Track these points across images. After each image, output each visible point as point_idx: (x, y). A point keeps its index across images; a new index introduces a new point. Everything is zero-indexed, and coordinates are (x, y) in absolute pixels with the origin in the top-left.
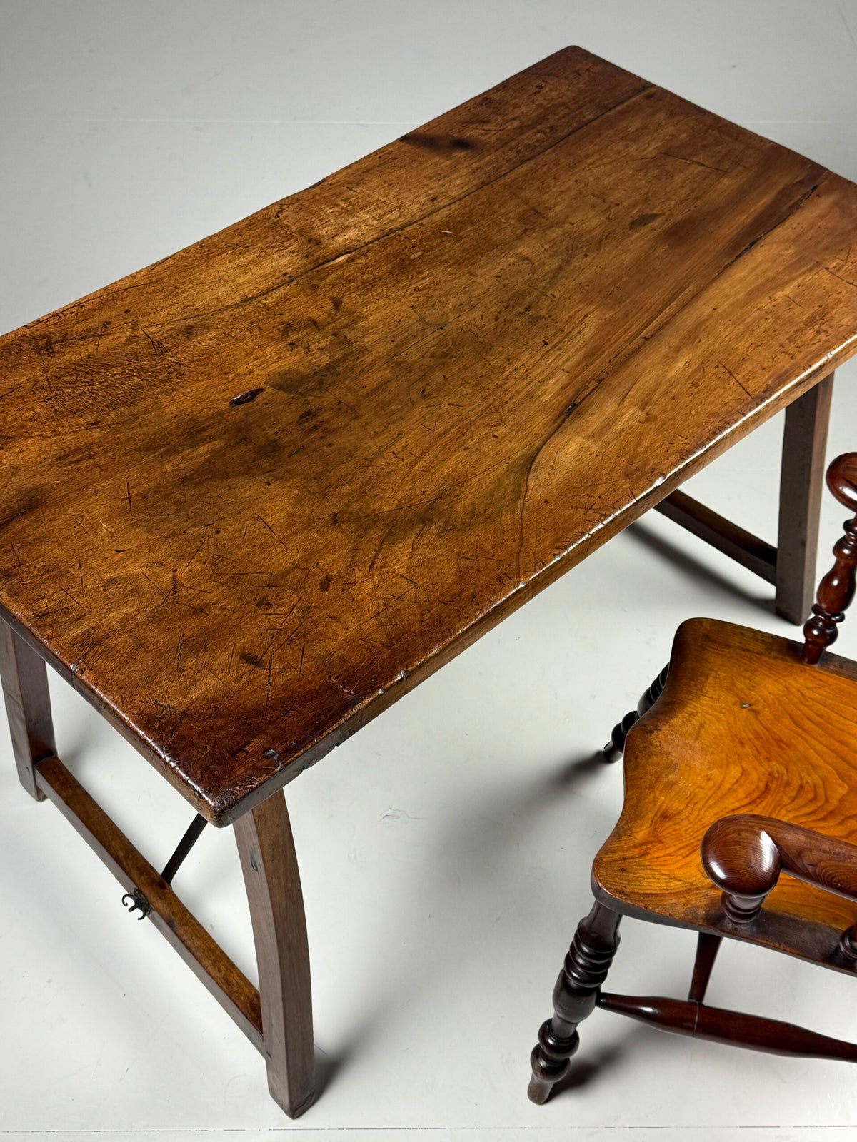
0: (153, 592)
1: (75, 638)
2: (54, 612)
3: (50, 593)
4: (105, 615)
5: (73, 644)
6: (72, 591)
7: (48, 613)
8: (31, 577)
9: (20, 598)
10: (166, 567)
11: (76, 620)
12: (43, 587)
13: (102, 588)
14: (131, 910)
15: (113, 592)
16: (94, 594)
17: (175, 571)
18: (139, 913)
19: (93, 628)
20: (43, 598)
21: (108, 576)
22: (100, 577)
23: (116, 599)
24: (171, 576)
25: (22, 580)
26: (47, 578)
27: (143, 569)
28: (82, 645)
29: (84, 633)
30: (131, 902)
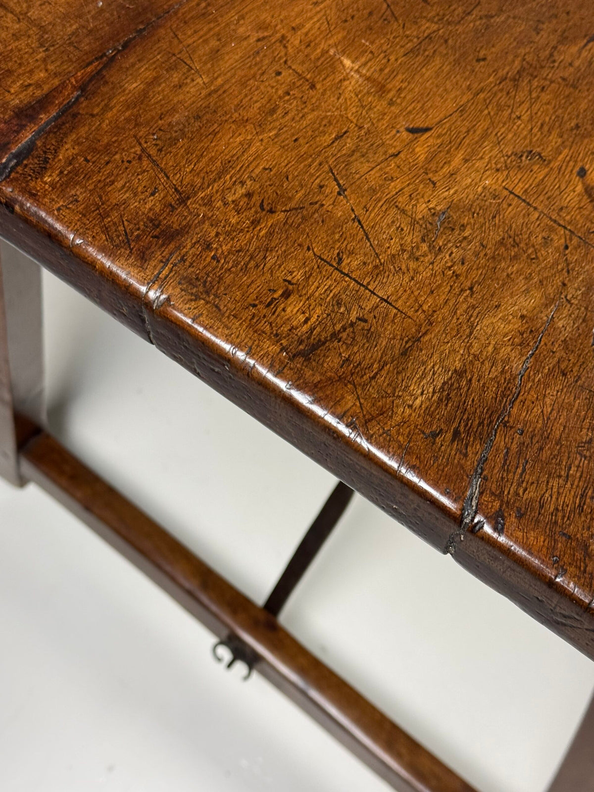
0: (558, 241)
1: (429, 412)
2: (335, 336)
3: (298, 276)
4: (472, 328)
5: (435, 435)
6: (351, 263)
7: (321, 343)
8: (228, 233)
9: (226, 303)
10: (555, 164)
11: (405, 353)
12: (271, 260)
13: (424, 247)
14: (230, 665)
15: (457, 254)
16: (412, 265)
17: (582, 173)
19: (460, 373)
20: (286, 295)
21: (422, 209)
22: (403, 211)
23: (475, 275)
24: (579, 188)
25: (208, 247)
26: (270, 234)
27: (501, 176)
28: (456, 433)
29: (446, 393)
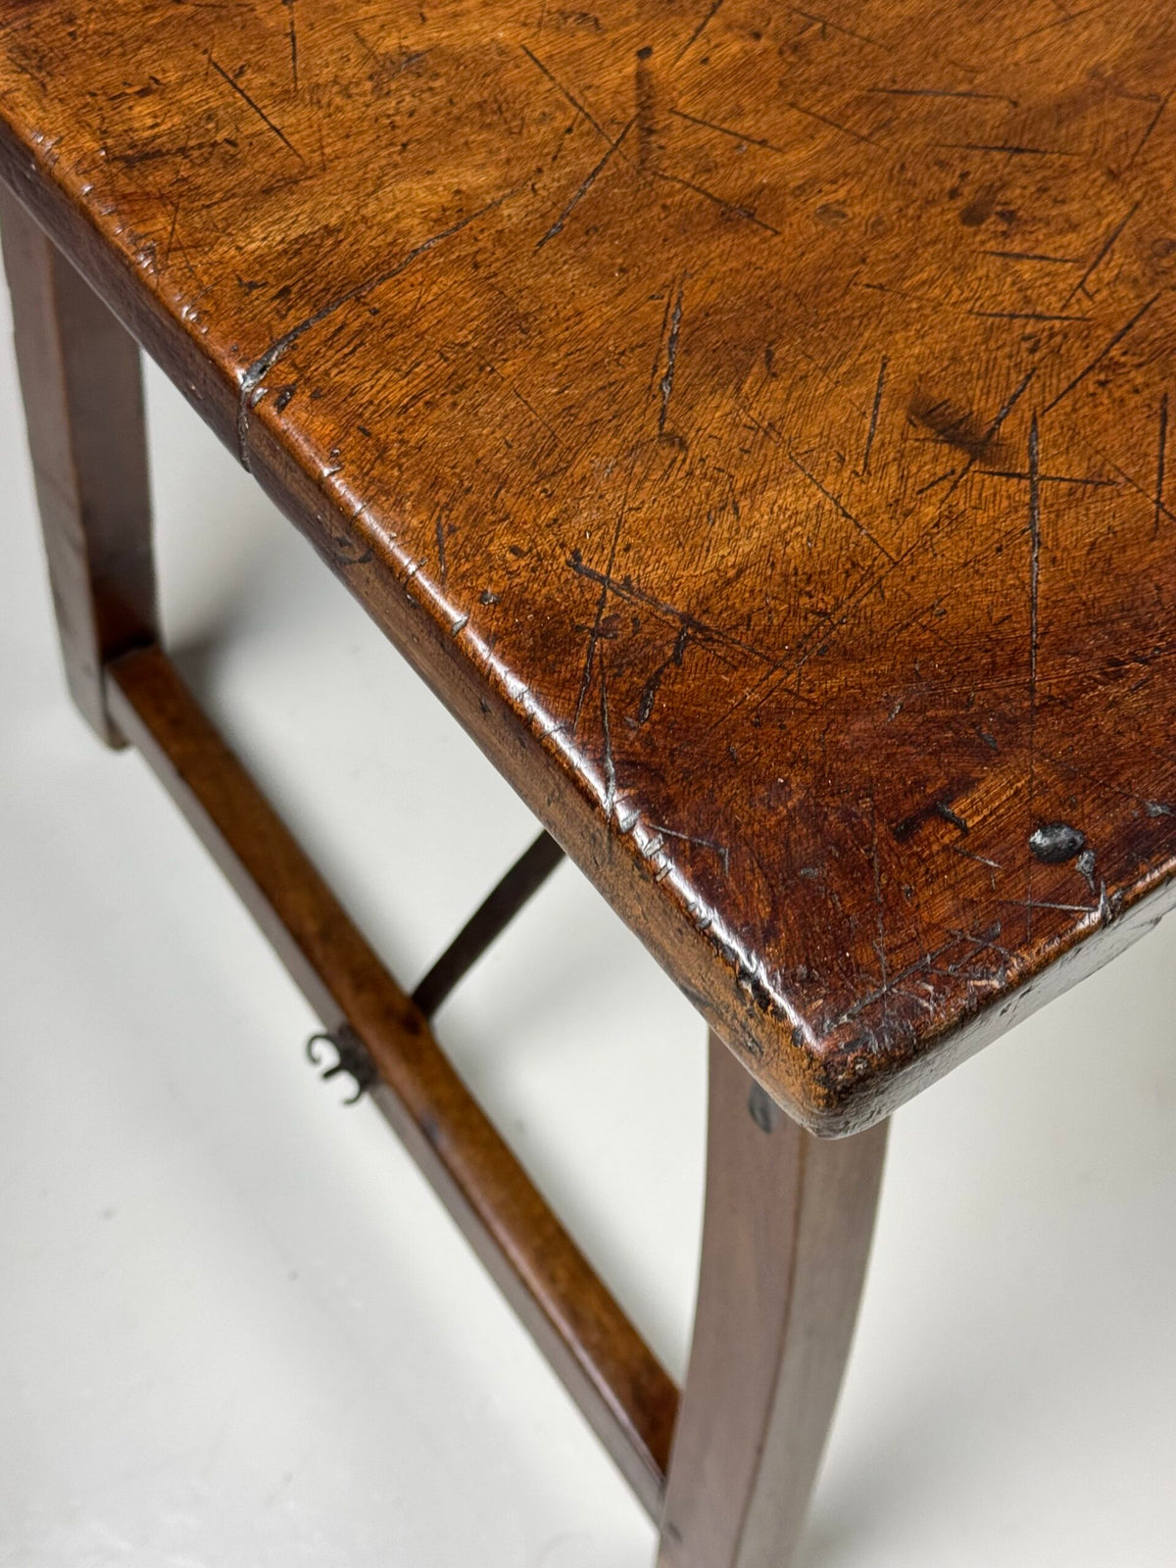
0: (561, 121)
1: (261, 261)
2: (183, 151)
3: (173, 77)
4: (379, 186)
5: (252, 286)
6: (254, 80)
7: (158, 153)
8: (105, 13)
9: (58, 85)
10: (610, 36)
11: (267, 191)
12: (146, 52)
13: (368, 85)
14: (329, 1074)
15: (409, 102)
16: (338, 100)
17: (645, 53)
18: (346, 1084)
19: (329, 231)
20: (144, 93)
21: (390, 43)
22: (362, 41)
23: (419, 132)
24: (630, 69)
25: (71, 21)
26: (163, 25)
27: (524, 33)
28: (286, 291)
29: (295, 248)
30: (328, 1055)
